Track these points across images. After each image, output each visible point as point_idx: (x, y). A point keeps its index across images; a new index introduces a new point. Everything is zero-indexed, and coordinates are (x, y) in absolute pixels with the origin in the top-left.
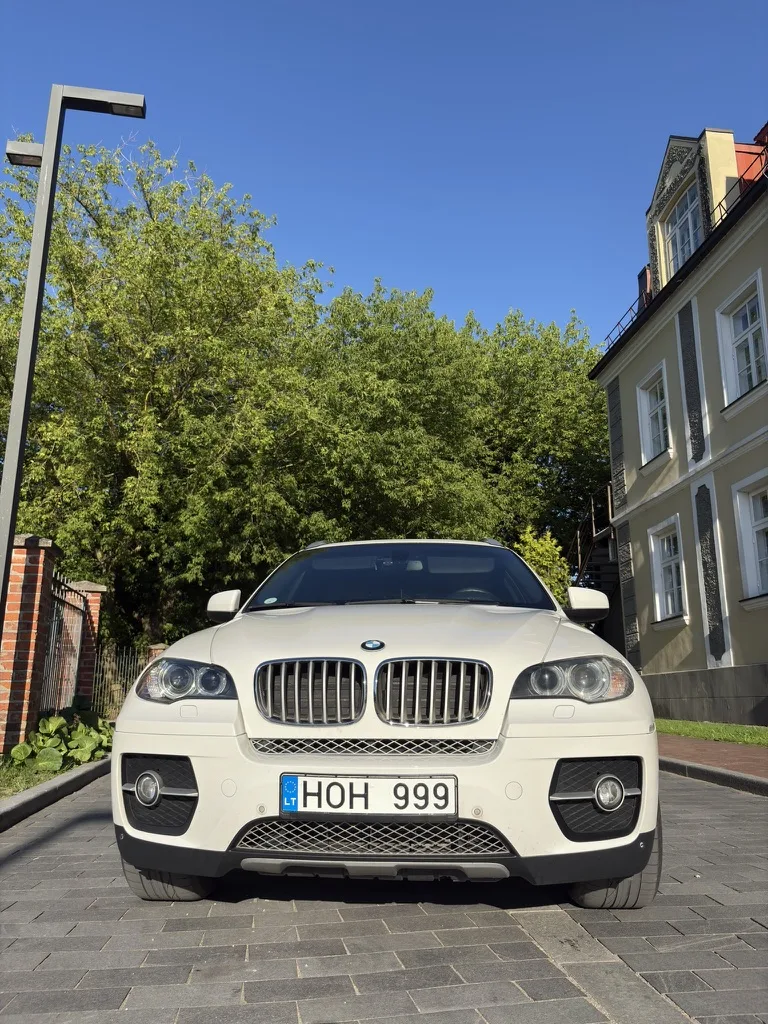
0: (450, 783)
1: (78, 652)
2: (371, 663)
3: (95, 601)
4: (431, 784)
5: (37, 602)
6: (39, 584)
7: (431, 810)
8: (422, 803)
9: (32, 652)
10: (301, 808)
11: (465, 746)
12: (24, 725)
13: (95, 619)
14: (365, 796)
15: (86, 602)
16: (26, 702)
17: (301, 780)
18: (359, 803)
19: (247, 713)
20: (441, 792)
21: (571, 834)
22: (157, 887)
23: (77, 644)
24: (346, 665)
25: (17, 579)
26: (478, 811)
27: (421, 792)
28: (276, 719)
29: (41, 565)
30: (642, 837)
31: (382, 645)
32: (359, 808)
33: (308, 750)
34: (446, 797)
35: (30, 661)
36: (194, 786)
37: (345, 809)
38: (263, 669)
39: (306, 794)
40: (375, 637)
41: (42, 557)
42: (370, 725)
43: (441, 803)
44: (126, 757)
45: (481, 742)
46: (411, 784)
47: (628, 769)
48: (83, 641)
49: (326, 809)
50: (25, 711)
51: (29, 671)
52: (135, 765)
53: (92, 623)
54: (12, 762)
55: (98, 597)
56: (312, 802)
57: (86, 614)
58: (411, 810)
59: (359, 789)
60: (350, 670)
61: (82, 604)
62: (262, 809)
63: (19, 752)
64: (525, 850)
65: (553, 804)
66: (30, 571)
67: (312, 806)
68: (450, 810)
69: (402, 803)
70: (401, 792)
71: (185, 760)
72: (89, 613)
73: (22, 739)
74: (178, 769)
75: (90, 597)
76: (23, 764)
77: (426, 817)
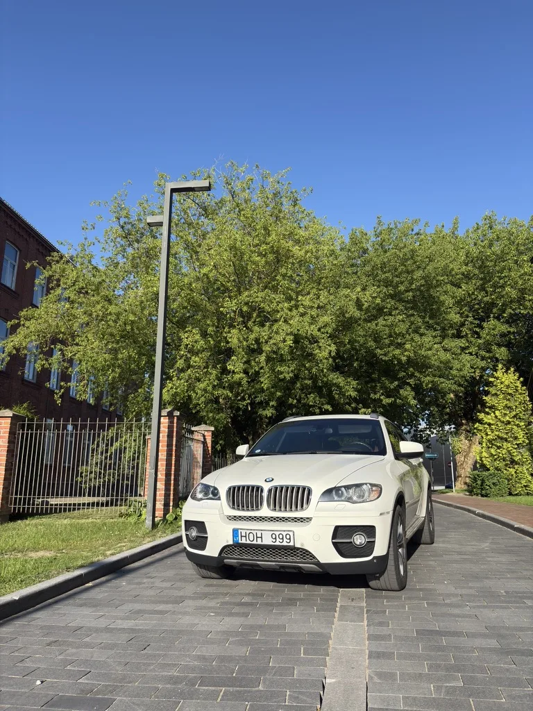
0: (291, 534)
1: (201, 464)
2: (266, 487)
3: (209, 436)
4: (284, 534)
5: (174, 443)
6: (175, 434)
7: (285, 544)
8: (281, 541)
9: (173, 468)
10: (240, 541)
11: (301, 520)
12: (171, 504)
13: (209, 445)
14: (261, 537)
15: (204, 436)
16: (172, 492)
17: (240, 531)
18: (259, 540)
19: (223, 505)
20: (288, 537)
21: (342, 554)
22: (204, 572)
23: (200, 459)
24: (258, 488)
25: (164, 432)
26: (302, 544)
27: (281, 536)
28: (234, 508)
29: (175, 425)
30: (374, 558)
31: (273, 479)
32: (259, 542)
33: (245, 520)
34: (290, 539)
35: (173, 472)
36: (206, 533)
37: (255, 542)
38: (230, 489)
39: (241, 536)
40: (270, 476)
41: (175, 420)
42: (265, 511)
43: (288, 541)
44: (186, 521)
45: (308, 518)
46: (277, 533)
47: (370, 531)
48: (204, 458)
49: (248, 542)
50: (172, 497)
51: (173, 477)
52: (189, 524)
53: (208, 447)
54: (167, 522)
55: (210, 434)
56: (244, 539)
57: (204, 443)
58: (277, 543)
59: (259, 535)
60: (259, 489)
61: (202, 438)
62: (227, 541)
63: (170, 517)
64: (322, 561)
65: (334, 543)
66: (170, 428)
67: (244, 541)
68: (291, 544)
69: (274, 540)
70: (274, 536)
71: (203, 523)
72: (206, 442)
73: (171, 511)
74: (201, 526)
75: (206, 433)
76: (172, 523)
77: (283, 546)
